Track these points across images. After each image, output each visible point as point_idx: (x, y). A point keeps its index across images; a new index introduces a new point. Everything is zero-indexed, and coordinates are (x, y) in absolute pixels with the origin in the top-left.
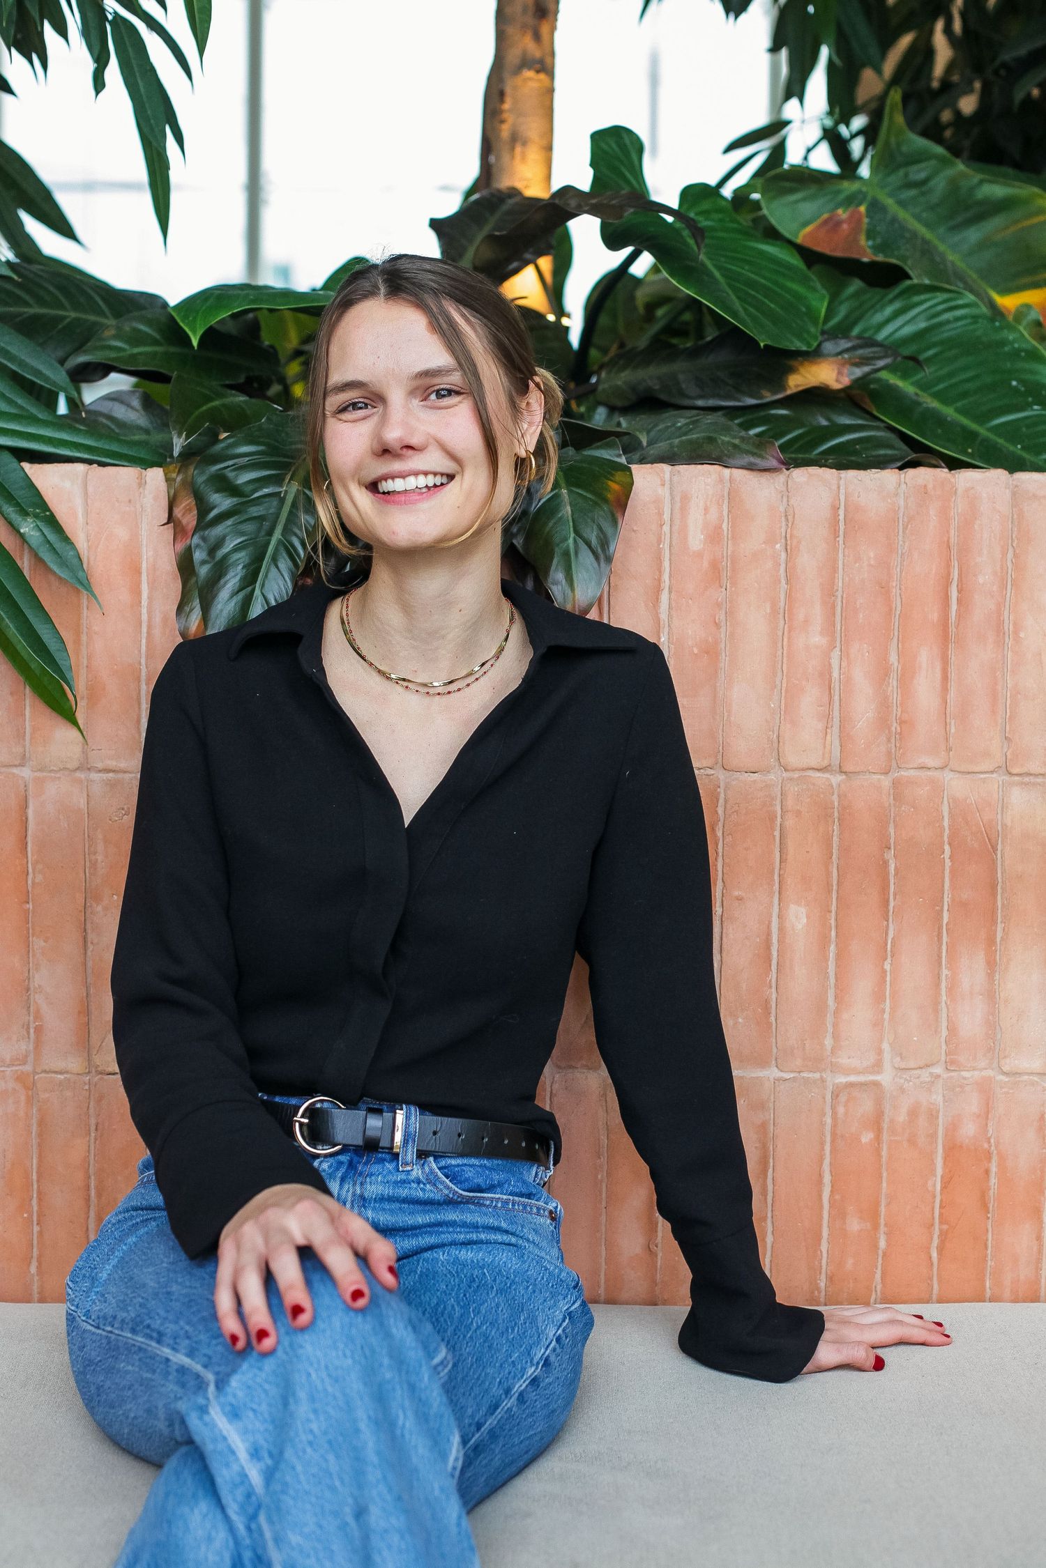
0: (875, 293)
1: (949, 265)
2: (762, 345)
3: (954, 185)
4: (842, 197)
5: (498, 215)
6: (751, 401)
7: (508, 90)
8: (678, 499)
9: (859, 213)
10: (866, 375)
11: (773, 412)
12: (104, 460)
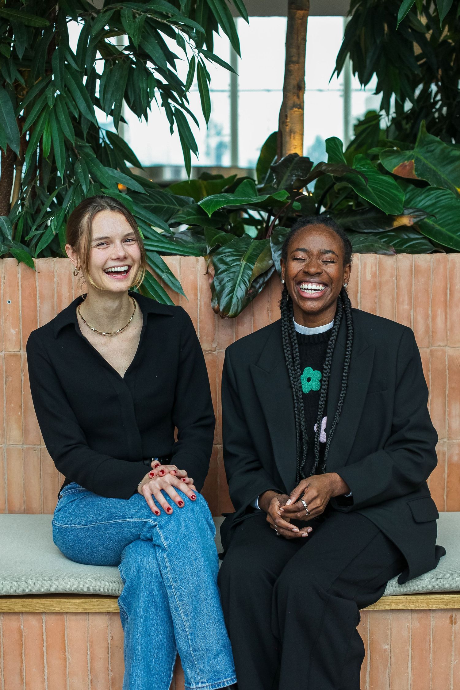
0: (418, 190)
1: (442, 179)
2: (387, 214)
3: (443, 151)
4: (407, 157)
5: (293, 164)
6: (381, 230)
7: (288, 115)
8: (363, 264)
9: (412, 162)
10: (418, 221)
11: (389, 234)
12: (185, 254)
